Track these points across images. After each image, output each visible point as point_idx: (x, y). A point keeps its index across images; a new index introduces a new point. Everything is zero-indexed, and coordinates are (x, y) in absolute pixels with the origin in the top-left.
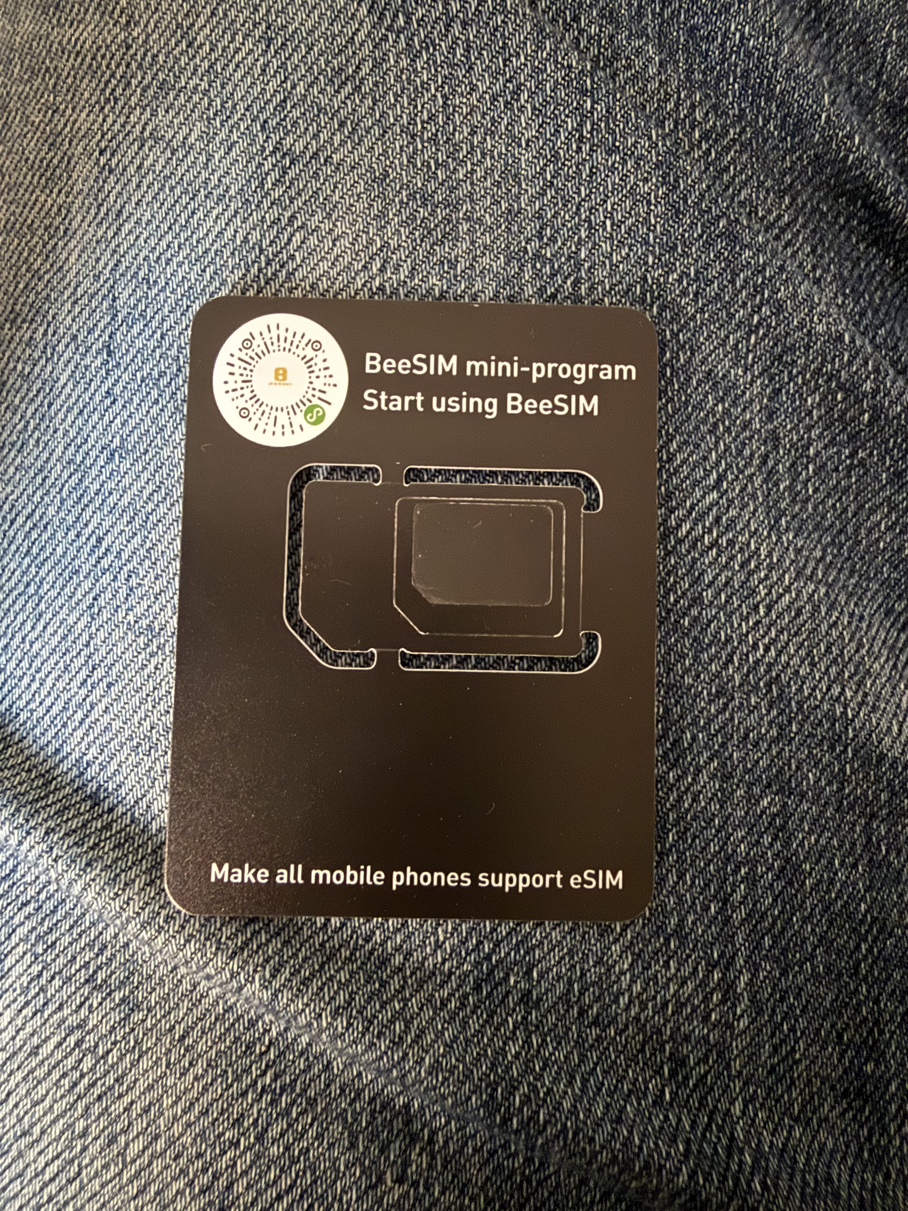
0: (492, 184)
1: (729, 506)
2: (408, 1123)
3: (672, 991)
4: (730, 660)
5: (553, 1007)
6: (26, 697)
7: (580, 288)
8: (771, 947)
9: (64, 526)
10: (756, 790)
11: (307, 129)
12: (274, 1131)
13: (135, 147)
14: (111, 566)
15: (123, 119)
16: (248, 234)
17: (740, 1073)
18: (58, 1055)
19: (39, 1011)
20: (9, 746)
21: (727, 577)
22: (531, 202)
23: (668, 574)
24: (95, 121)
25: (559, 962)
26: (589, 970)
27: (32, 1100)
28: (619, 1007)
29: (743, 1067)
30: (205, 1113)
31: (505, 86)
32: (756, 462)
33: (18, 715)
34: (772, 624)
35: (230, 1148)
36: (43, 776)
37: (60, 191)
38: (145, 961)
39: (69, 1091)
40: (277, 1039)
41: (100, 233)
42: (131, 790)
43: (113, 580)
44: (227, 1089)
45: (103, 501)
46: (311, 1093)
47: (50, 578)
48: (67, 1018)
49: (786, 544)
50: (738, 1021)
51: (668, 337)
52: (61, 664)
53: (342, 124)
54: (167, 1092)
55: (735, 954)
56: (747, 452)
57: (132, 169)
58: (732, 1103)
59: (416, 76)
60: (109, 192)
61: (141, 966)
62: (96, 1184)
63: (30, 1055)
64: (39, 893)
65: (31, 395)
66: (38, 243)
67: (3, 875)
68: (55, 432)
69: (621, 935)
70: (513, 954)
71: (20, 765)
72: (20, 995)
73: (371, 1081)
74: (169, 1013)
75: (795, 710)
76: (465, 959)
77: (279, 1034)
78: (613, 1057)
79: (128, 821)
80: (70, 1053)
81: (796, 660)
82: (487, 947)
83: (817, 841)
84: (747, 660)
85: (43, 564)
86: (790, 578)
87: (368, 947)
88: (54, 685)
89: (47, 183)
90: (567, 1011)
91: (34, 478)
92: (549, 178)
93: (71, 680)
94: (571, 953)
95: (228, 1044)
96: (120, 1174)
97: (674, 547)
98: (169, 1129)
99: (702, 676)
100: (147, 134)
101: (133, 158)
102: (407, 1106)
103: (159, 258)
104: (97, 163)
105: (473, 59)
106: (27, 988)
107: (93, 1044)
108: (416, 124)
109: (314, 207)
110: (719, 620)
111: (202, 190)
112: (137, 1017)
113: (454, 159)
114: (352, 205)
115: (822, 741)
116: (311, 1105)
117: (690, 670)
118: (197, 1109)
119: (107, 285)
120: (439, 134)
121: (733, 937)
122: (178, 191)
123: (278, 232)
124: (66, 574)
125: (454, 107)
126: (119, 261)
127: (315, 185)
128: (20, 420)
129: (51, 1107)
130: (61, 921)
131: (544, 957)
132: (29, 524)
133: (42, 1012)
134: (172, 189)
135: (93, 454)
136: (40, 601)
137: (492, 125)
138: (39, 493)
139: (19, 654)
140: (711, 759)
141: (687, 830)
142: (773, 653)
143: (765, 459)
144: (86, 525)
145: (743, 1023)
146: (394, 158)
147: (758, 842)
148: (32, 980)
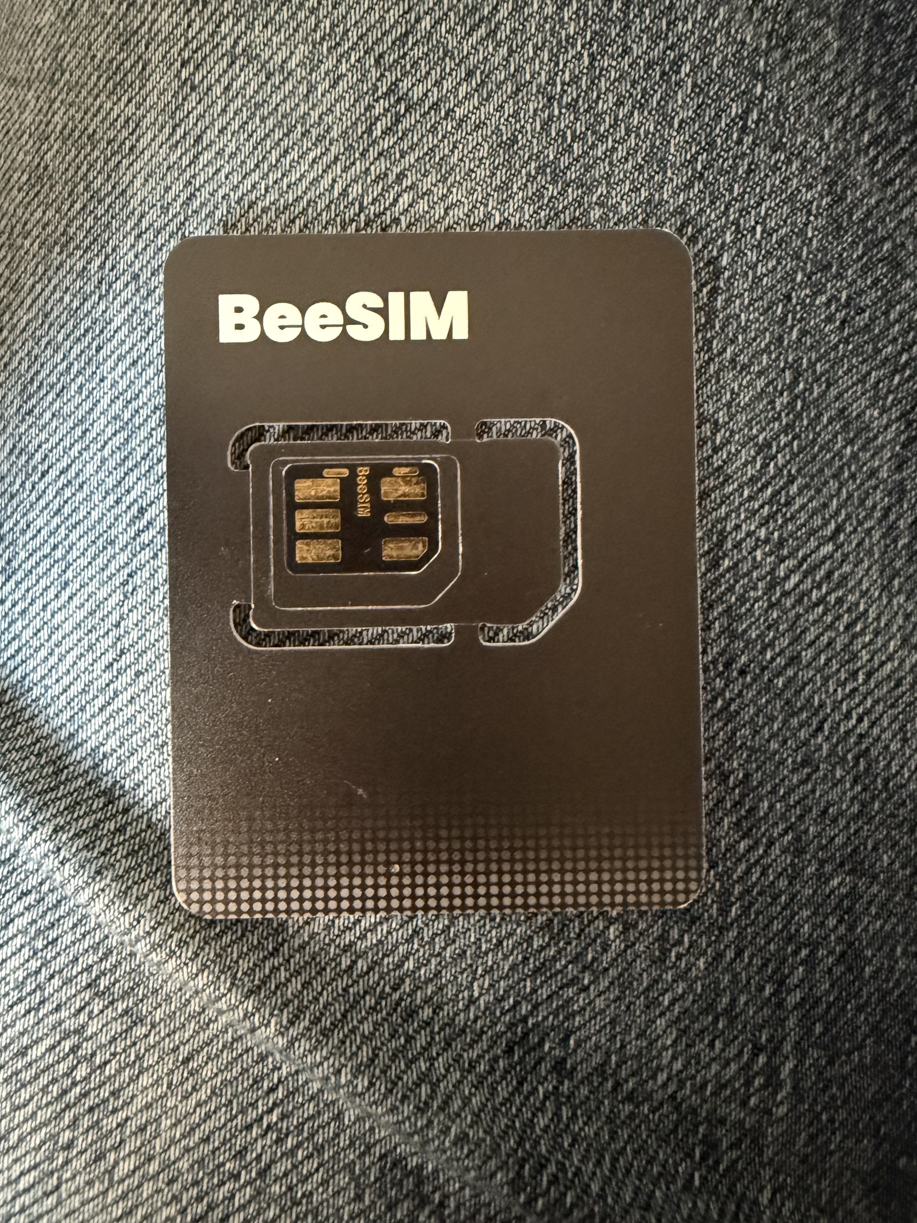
0: (633, 167)
1: (843, 561)
2: (419, 1183)
3: (713, 1072)
4: (820, 728)
5: (587, 1078)
6: (42, 671)
7: (716, 299)
8: (823, 1034)
9: (102, 489)
10: (828, 868)
11: (428, 73)
12: (278, 1169)
13: (224, 63)
14: (152, 541)
15: (211, 27)
16: (348, 186)
17: (772, 1160)
18: (50, 1059)
19: (34, 1009)
20: (19, 723)
21: (830, 638)
22: (675, 194)
23: (769, 628)
24: (178, 24)
25: (600, 1031)
26: (630, 1043)
27: (12, 1104)
28: (655, 1084)
29: (776, 1154)
30: (206, 1140)
31: (664, 53)
32: (878, 514)
33: (30, 689)
34: (870, 692)
35: (229, 1179)
36: (54, 763)
37: (130, 101)
38: (152, 974)
39: (56, 1099)
40: (286, 1078)
41: (173, 158)
42: (151, 792)
43: (153, 558)
44: (231, 1120)
45: (150, 467)
46: (319, 1139)
47: (83, 543)
48: (64, 1021)
49: (895, 608)
50: (777, 1106)
51: (804, 366)
52: (85, 642)
53: (470, 74)
54: (166, 1113)
55: (784, 1039)
56: (869, 503)
57: (218, 90)
58: (761, 1190)
59: (562, 27)
60: (189, 113)
61: (148, 978)
62: (76, 1201)
63: (16, 1055)
64: (41, 884)
65: (77, 334)
66: (98, 158)
67: (3, 858)
68: (102, 380)
69: (668, 1008)
70: (551, 1018)
71: (29, 746)
72: (13, 990)
73: (385, 1137)
74: (174, 1032)
75: (880, 787)
76: (500, 1018)
77: (289, 1074)
78: (644, 1136)
79: (144, 827)
80: (64, 1059)
81: (888, 735)
82: (525, 1008)
83: (882, 927)
84: (838, 730)
85: (74, 527)
86: (895, 645)
87: (396, 996)
88: (75, 663)
89: (115, 89)
90: (601, 1084)
91: (73, 428)
92: (699, 167)
93: (95, 661)
94: (613, 1022)
95: (234, 1074)
96: (105, 1193)
97: (779, 601)
98: (165, 1151)
99: (789, 742)
100: (239, 50)
101: (220, 76)
102: (420, 1167)
103: (241, 199)
104: (178, 75)
105: (632, 16)
106: (22, 983)
107: (89, 1052)
108: (554, 85)
109: (428, 167)
110: (815, 684)
111: (299, 126)
112: (140, 1031)
113: (594, 133)
114: (472, 171)
115: (903, 822)
116: (318, 1152)
117: (778, 735)
118: (197, 1136)
119: (177, 221)
120: (581, 100)
121: (784, 1020)
122: (270, 123)
123: (383, 189)
124: (100, 543)
125: (602, 70)
126: (193, 195)
127: (431, 141)
128: (63, 360)
129: (34, 1113)
130: (64, 917)
131: (585, 1025)
132: (63, 480)
133: (37, 1010)
134: (263, 120)
135: (144, 412)
136: (67, 568)
137: (642, 97)
138: (77, 447)
139: (38, 623)
140: (786, 832)
141: (751, 904)
142: (866, 723)
143: (887, 511)
144: (128, 491)
145: (782, 1110)
146: (526, 122)
147: (823, 923)
148: (29, 975)
